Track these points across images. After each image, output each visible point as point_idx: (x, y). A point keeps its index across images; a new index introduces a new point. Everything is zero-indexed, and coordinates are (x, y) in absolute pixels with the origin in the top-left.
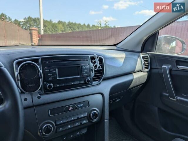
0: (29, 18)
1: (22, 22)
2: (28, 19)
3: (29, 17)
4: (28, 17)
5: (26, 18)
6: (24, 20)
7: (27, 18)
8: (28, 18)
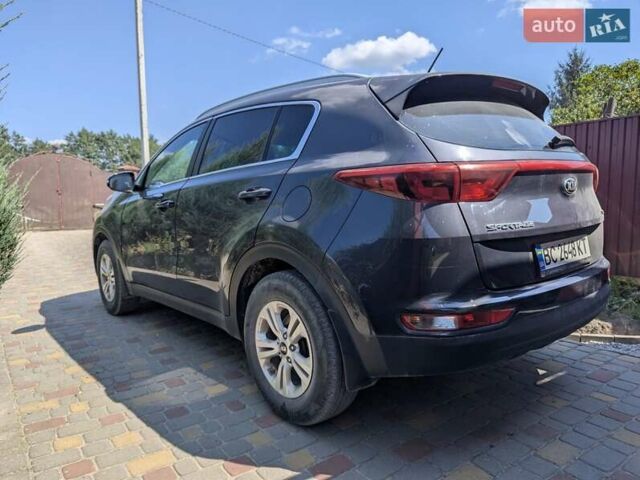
0: (83, 133)
1: (62, 146)
2: (78, 138)
3: (84, 130)
4: (80, 130)
5: (72, 135)
6: (65, 142)
7: (76, 134)
8: (80, 135)
